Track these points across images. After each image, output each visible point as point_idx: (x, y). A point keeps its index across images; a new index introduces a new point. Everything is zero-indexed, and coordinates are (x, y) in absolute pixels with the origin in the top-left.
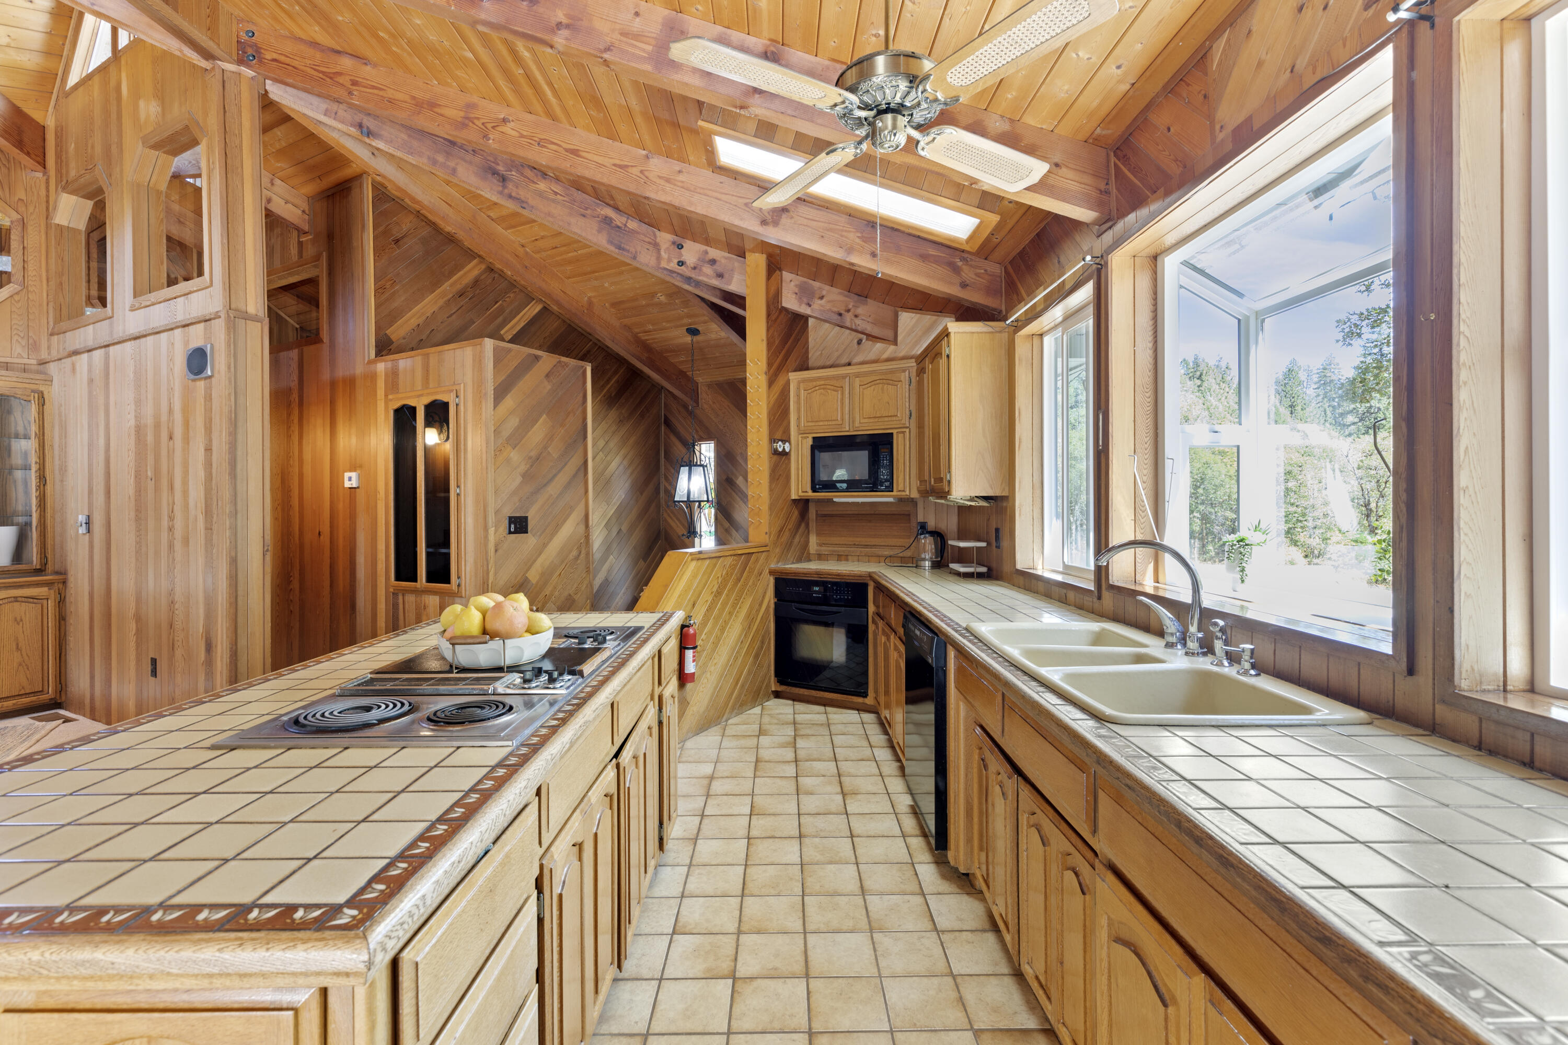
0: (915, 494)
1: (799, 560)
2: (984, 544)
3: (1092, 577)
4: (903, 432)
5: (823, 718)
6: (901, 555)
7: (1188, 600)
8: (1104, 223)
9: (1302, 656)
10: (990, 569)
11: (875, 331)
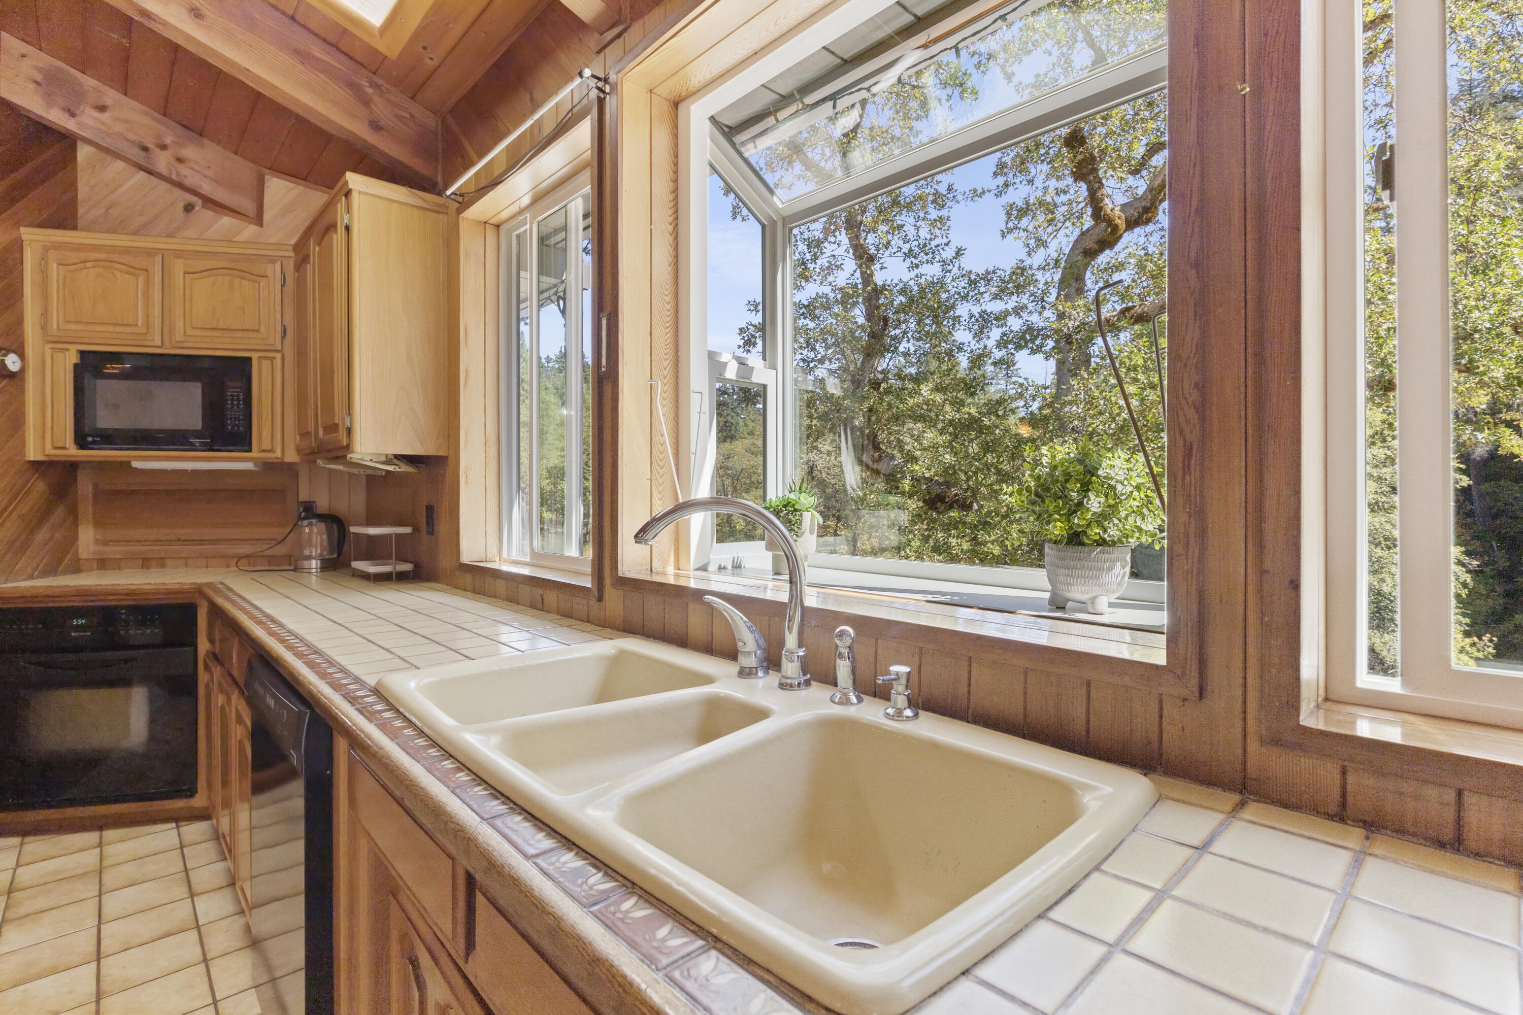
0: (291, 457)
1: (51, 570)
2: (407, 530)
3: (589, 570)
4: (272, 359)
5: (90, 858)
6: (269, 552)
7: (784, 597)
8: (611, 28)
9: (974, 674)
10: (417, 566)
11: (220, 195)
